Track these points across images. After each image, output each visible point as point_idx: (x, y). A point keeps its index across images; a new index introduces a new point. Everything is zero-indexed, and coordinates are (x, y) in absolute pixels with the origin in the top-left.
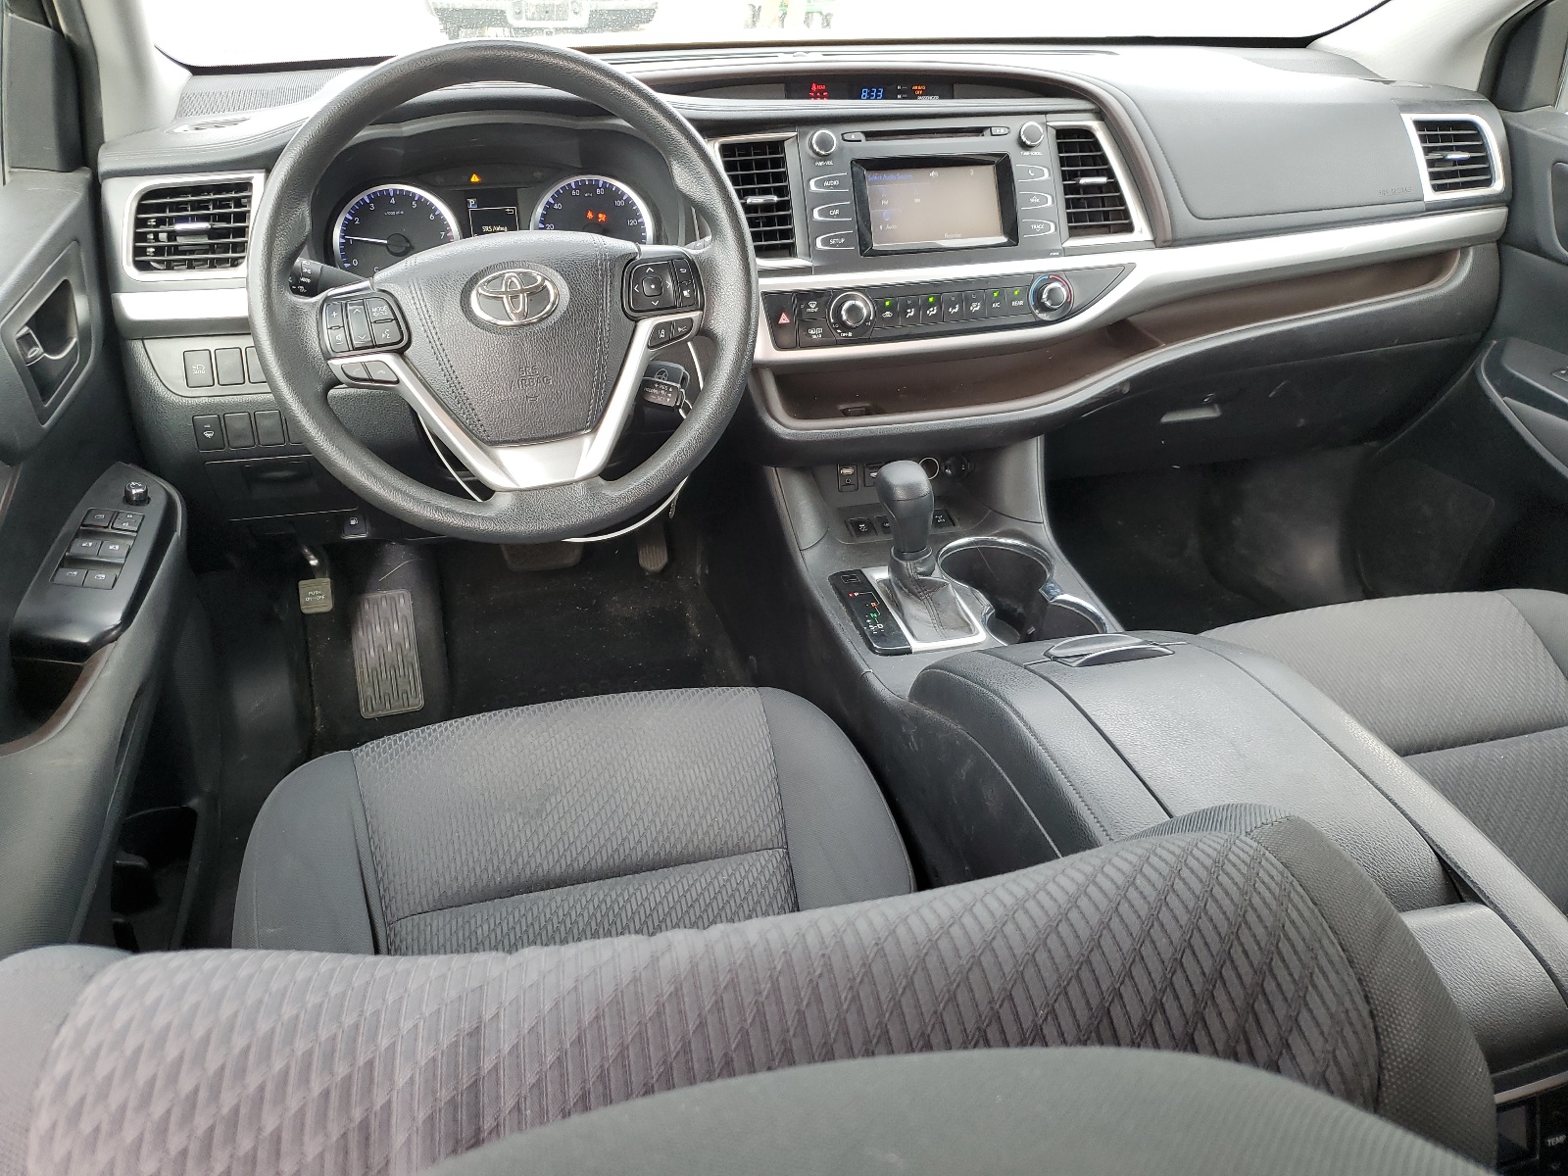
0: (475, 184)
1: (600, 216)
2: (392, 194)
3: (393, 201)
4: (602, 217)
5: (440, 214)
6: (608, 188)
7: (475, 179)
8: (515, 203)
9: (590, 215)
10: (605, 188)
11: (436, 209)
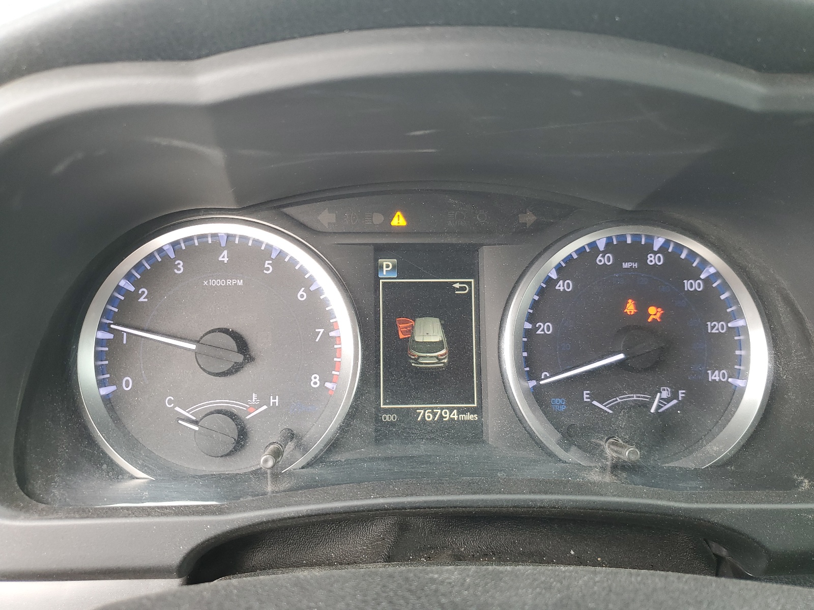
0: (399, 231)
1: (652, 310)
2: (223, 244)
3: (224, 257)
4: (654, 312)
5: (319, 291)
6: (671, 255)
7: (399, 220)
8: (471, 271)
9: (630, 308)
10: (667, 255)
11: (311, 280)
